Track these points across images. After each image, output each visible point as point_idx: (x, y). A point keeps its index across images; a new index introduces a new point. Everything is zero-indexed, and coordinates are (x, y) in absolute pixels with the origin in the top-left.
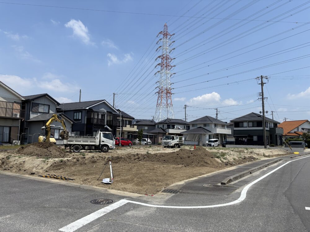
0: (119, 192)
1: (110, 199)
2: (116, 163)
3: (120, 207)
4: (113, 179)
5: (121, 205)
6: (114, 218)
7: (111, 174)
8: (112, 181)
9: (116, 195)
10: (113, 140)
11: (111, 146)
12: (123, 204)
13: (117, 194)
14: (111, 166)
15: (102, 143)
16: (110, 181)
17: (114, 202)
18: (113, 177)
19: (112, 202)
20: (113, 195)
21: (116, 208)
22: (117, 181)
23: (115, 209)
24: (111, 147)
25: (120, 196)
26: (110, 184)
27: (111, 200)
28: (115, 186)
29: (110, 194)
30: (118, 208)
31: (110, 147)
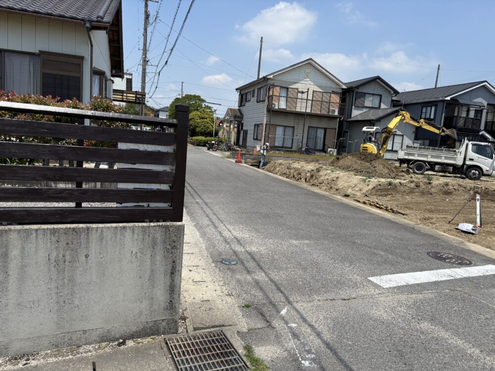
0: (488, 252)
1: (466, 258)
2: (492, 201)
3: (485, 277)
4: (479, 227)
5: (487, 274)
6: (467, 290)
7: (476, 218)
8: (478, 229)
9: (481, 255)
10: (492, 158)
11: (488, 169)
12: (491, 273)
13: (483, 254)
14: (478, 203)
15: (468, 163)
16: (473, 229)
17: (474, 266)
18: (481, 224)
19: (470, 264)
20: (475, 253)
21: (475, 275)
22: (488, 231)
23: (471, 276)
24: (487, 171)
25: (488, 257)
26: (472, 234)
27: (469, 261)
28: (483, 240)
29: (468, 250)
30: (480, 276)
31: (484, 171)
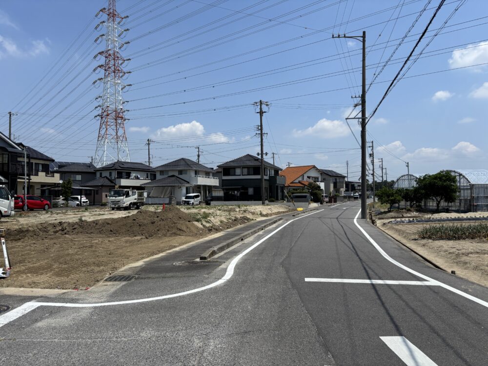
0: (21, 291)
1: (3, 304)
2: (16, 240)
3: (24, 317)
4: (9, 269)
5: (26, 312)
6: (11, 335)
7: (5, 261)
8: (8, 272)
9: (17, 296)
10: (8, 200)
11: (6, 210)
12: (30, 310)
13: (18, 294)
14: (4, 246)
16: (3, 273)
17: (12, 309)
18: (10, 266)
19: (8, 309)
20: (10, 296)
21: (15, 318)
22: (18, 271)
23: (12, 320)
24: (5, 212)
25: (24, 296)
26: (3, 278)
27: (6, 306)
28: (15, 281)
29: (3, 296)
30: (20, 318)
31: (3, 212)
